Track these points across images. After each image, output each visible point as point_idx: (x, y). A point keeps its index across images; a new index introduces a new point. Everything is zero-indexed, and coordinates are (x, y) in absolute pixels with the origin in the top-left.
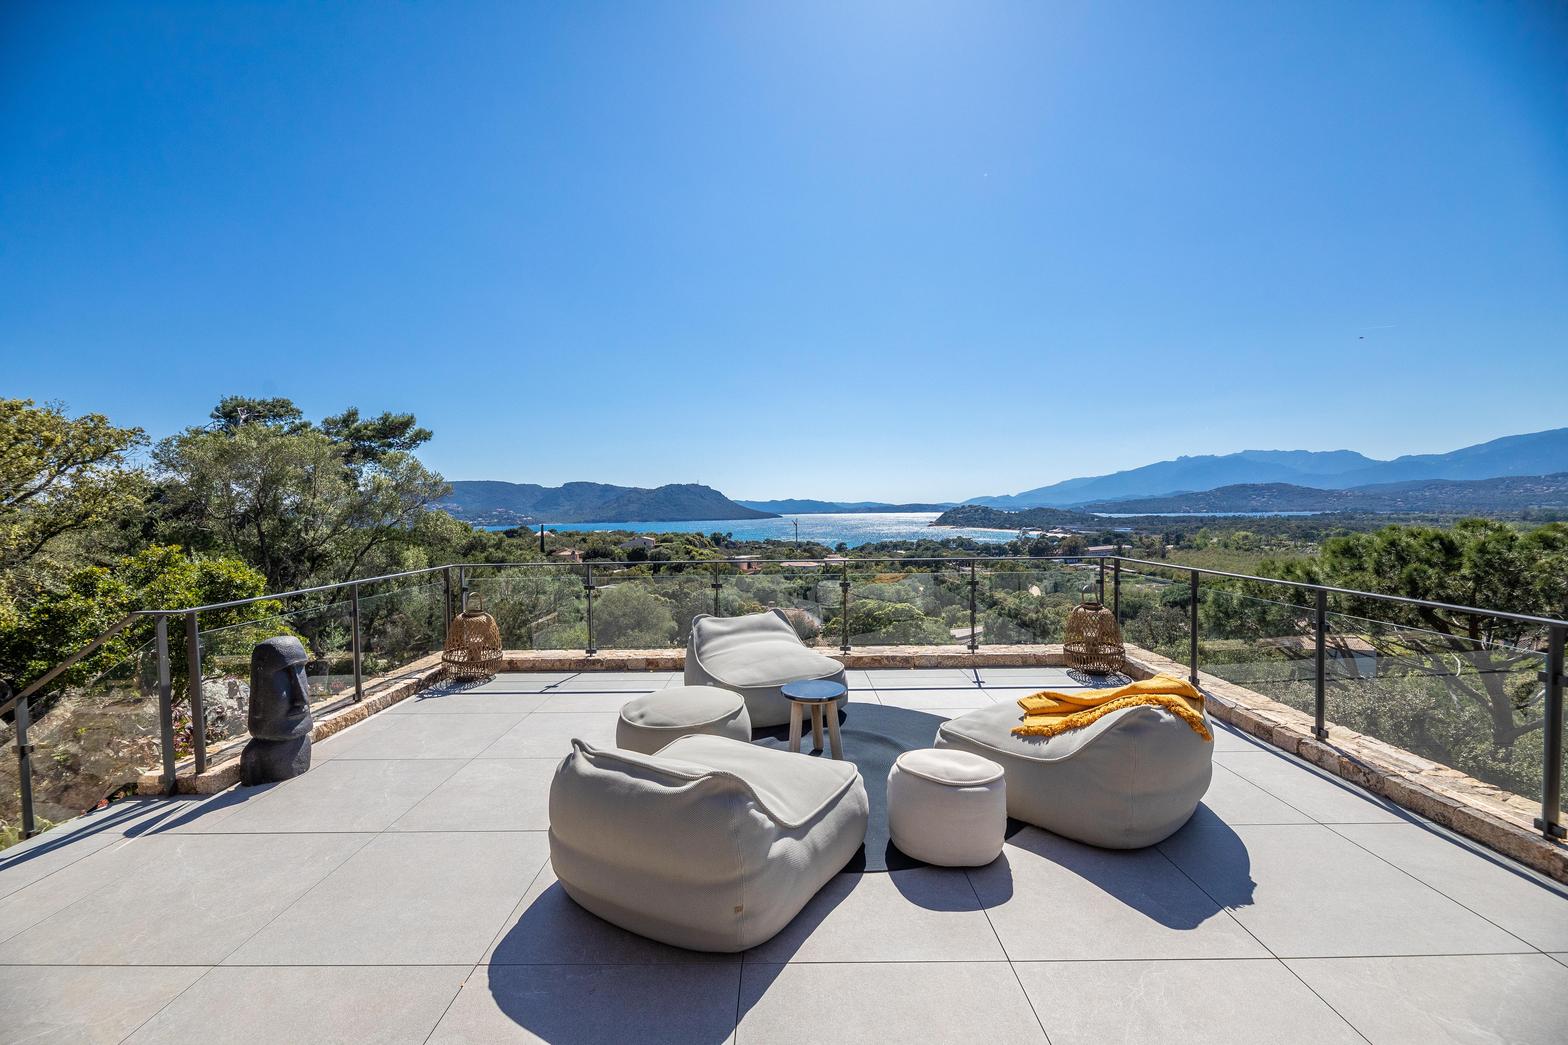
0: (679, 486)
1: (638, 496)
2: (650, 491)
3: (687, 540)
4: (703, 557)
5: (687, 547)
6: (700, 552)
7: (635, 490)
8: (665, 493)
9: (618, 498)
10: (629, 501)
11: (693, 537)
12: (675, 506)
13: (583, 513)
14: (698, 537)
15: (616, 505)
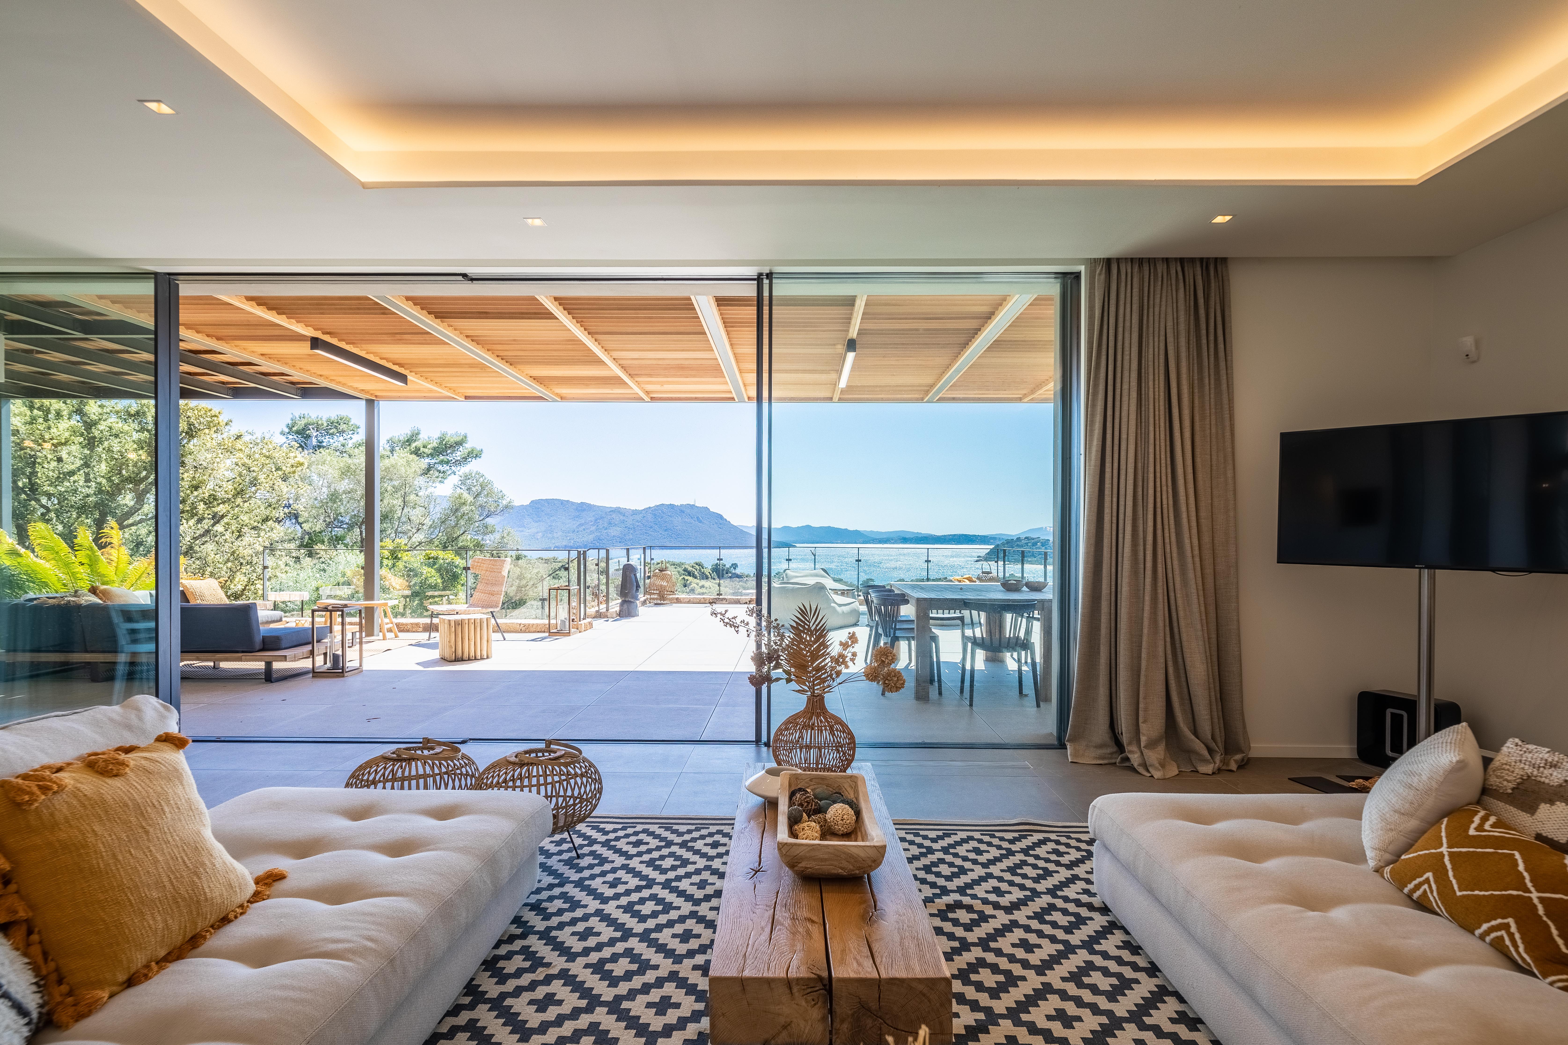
0: (672, 506)
1: (622, 517)
2: (635, 512)
3: (685, 570)
4: (704, 590)
5: (686, 578)
6: (700, 585)
7: (618, 511)
8: (655, 515)
9: (596, 520)
10: (610, 523)
11: (693, 567)
12: (666, 530)
13: (553, 538)
14: (697, 567)
15: (593, 528)
